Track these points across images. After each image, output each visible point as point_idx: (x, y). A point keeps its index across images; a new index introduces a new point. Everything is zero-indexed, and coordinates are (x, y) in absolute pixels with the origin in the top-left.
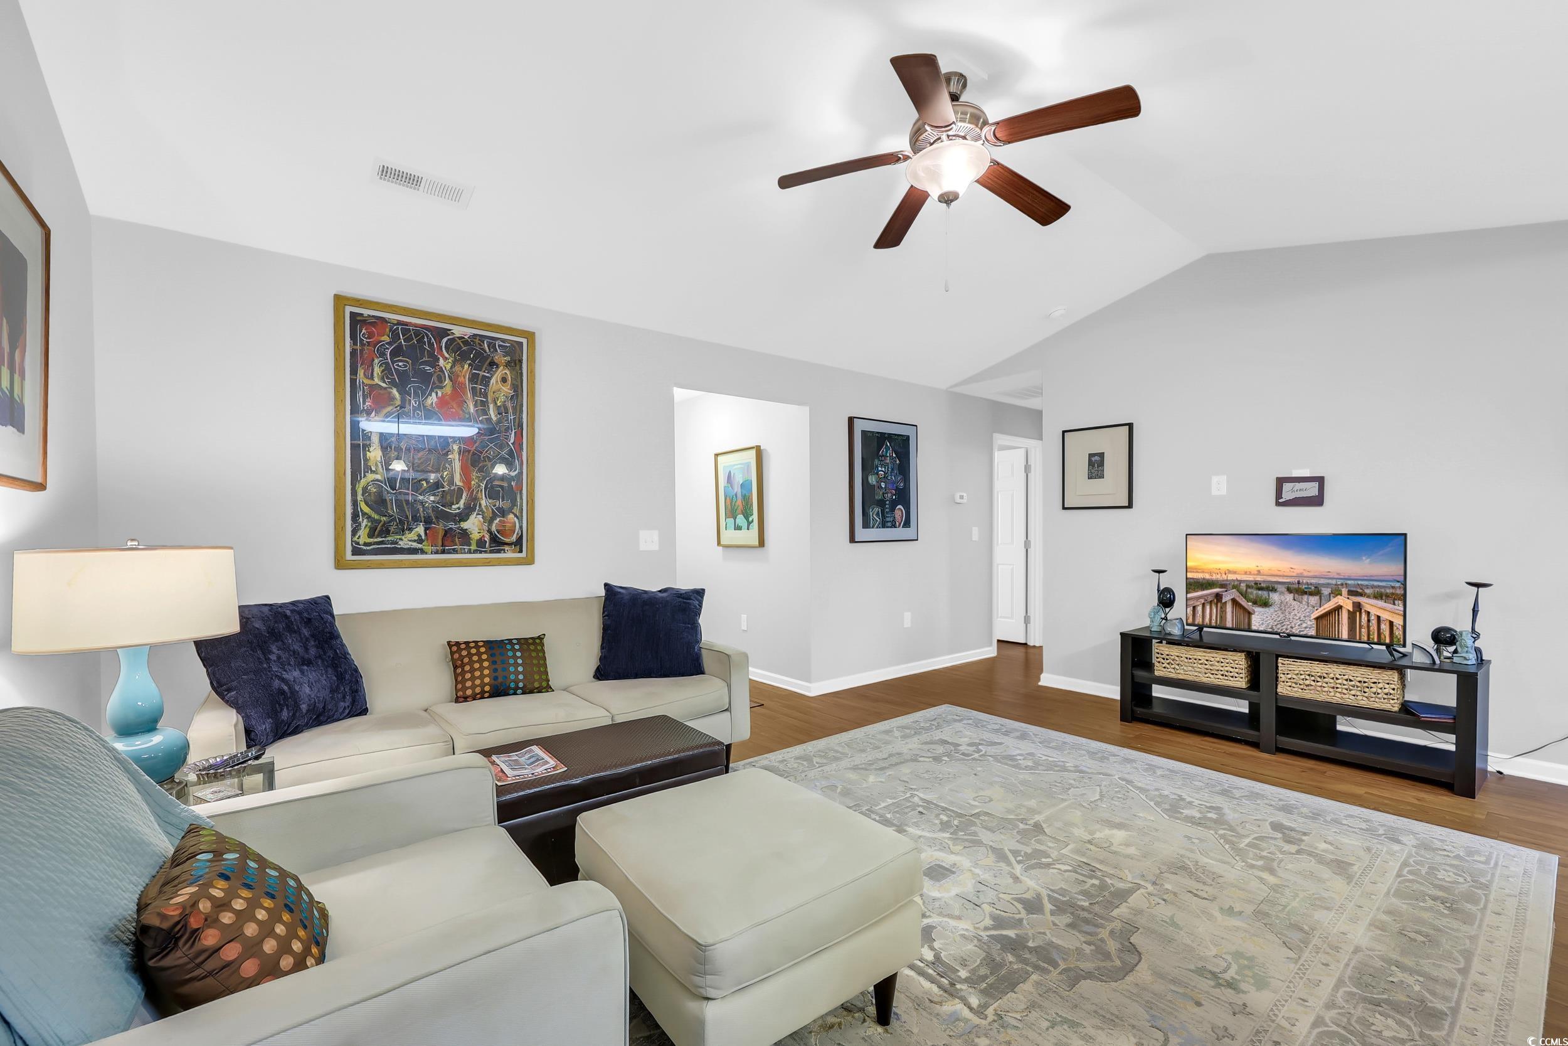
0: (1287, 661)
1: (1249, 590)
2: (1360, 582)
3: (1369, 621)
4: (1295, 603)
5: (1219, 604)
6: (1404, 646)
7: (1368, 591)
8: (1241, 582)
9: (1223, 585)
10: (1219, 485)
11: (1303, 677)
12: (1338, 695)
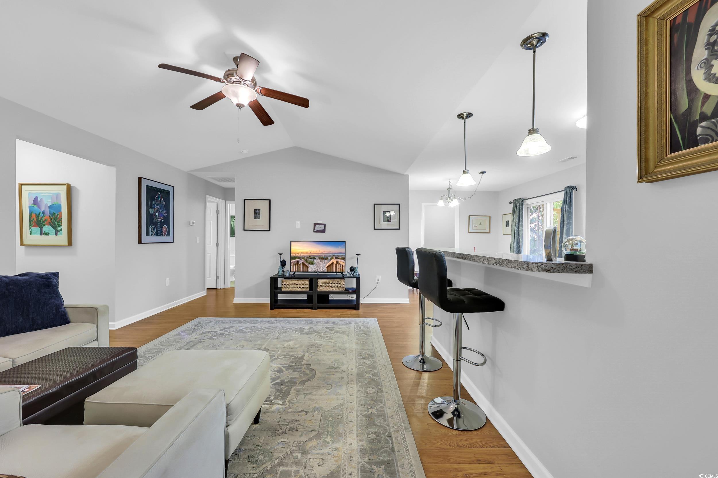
0: (319, 280)
1: (308, 259)
2: (338, 255)
3: (340, 267)
4: (321, 263)
5: (298, 265)
6: (345, 272)
7: (340, 257)
8: (305, 256)
9: (299, 258)
10: (298, 224)
11: (324, 284)
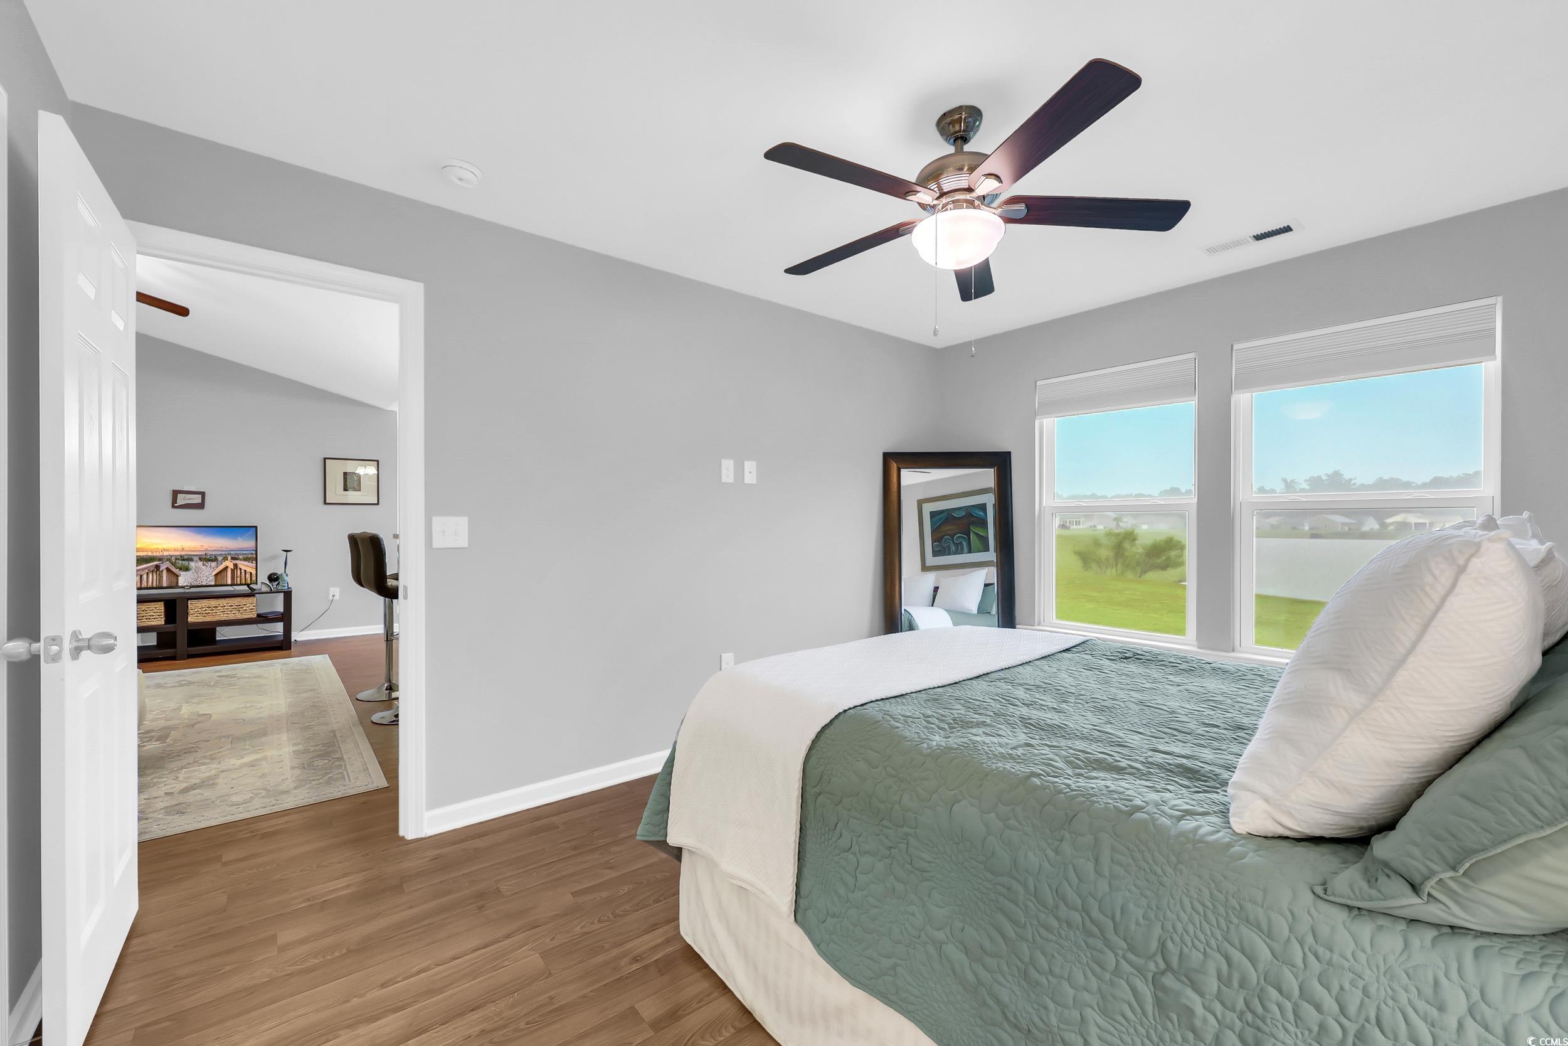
0: (194, 602)
1: (177, 561)
2: (237, 552)
3: (241, 573)
4: (203, 567)
5: (158, 572)
6: (257, 584)
7: (240, 557)
8: (171, 556)
9: (160, 559)
11: (204, 609)
12: (225, 615)
